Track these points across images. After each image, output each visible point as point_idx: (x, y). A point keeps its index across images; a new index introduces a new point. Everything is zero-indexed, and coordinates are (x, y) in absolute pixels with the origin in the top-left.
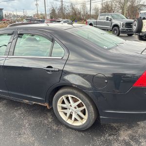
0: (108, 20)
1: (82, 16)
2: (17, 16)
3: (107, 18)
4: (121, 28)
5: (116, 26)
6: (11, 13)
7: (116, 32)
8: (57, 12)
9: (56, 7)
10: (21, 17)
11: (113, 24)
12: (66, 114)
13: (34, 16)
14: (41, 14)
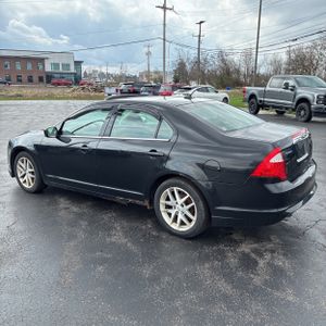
0: (287, 88)
1: (242, 77)
2: (108, 74)
3: (287, 85)
4: (314, 105)
5: (304, 100)
6: (97, 69)
7: (302, 112)
8: (188, 67)
9: (188, 59)
10: (115, 78)
11: (298, 97)
12: (170, 215)
13: (141, 75)
14: (156, 72)
